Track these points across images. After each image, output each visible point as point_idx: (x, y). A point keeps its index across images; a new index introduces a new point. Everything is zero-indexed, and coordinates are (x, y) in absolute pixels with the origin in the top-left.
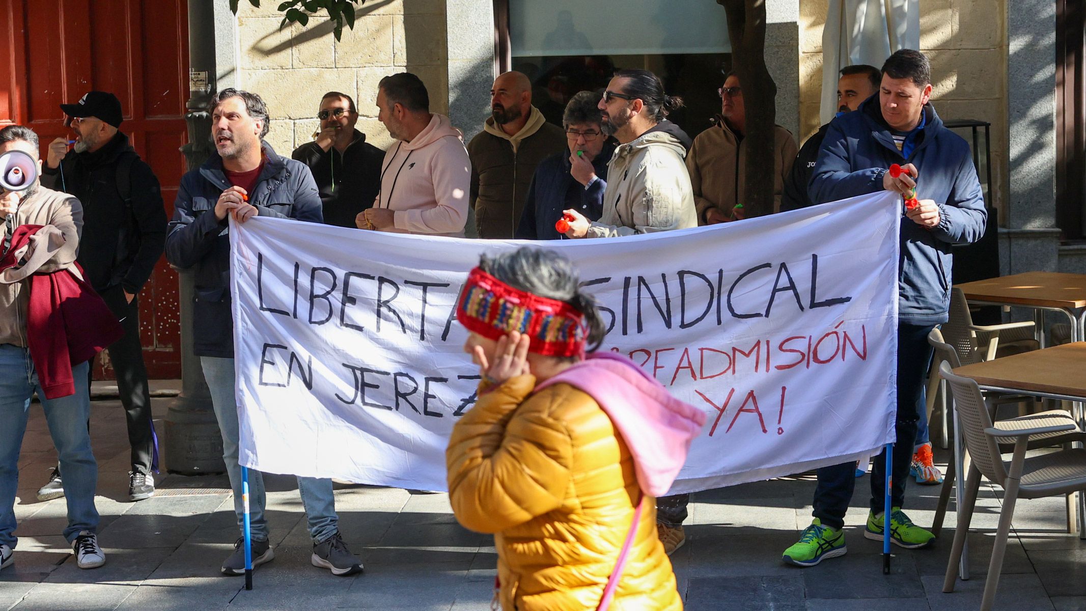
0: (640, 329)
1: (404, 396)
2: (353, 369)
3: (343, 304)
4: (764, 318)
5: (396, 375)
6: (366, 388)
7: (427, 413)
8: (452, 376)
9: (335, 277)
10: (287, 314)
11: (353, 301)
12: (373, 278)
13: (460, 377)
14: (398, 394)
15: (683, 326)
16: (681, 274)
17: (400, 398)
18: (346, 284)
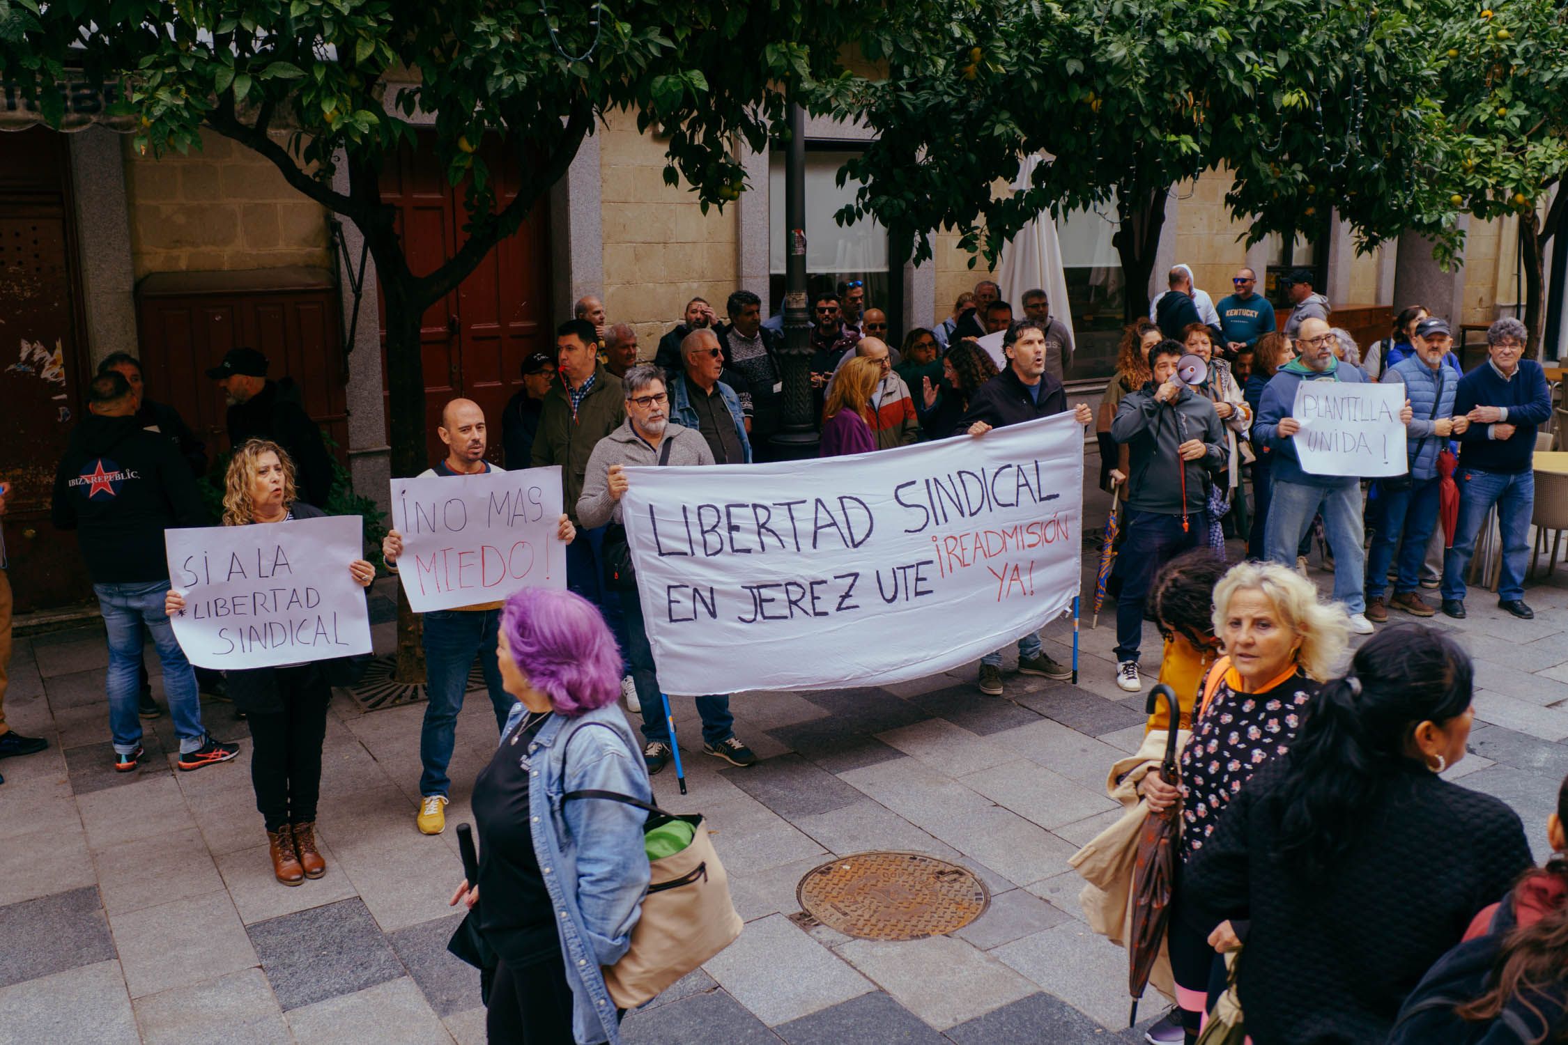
0: (946, 521)
1: (795, 603)
2: (750, 588)
3: (730, 533)
4: (1015, 508)
5: (786, 585)
6: (764, 604)
7: (816, 614)
8: (829, 577)
9: (718, 511)
10: (686, 554)
11: (737, 528)
12: (747, 506)
13: (836, 578)
14: (791, 602)
15: (972, 515)
16: (960, 473)
17: (793, 606)
18: (729, 515)
